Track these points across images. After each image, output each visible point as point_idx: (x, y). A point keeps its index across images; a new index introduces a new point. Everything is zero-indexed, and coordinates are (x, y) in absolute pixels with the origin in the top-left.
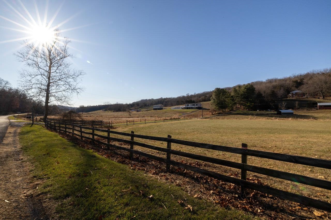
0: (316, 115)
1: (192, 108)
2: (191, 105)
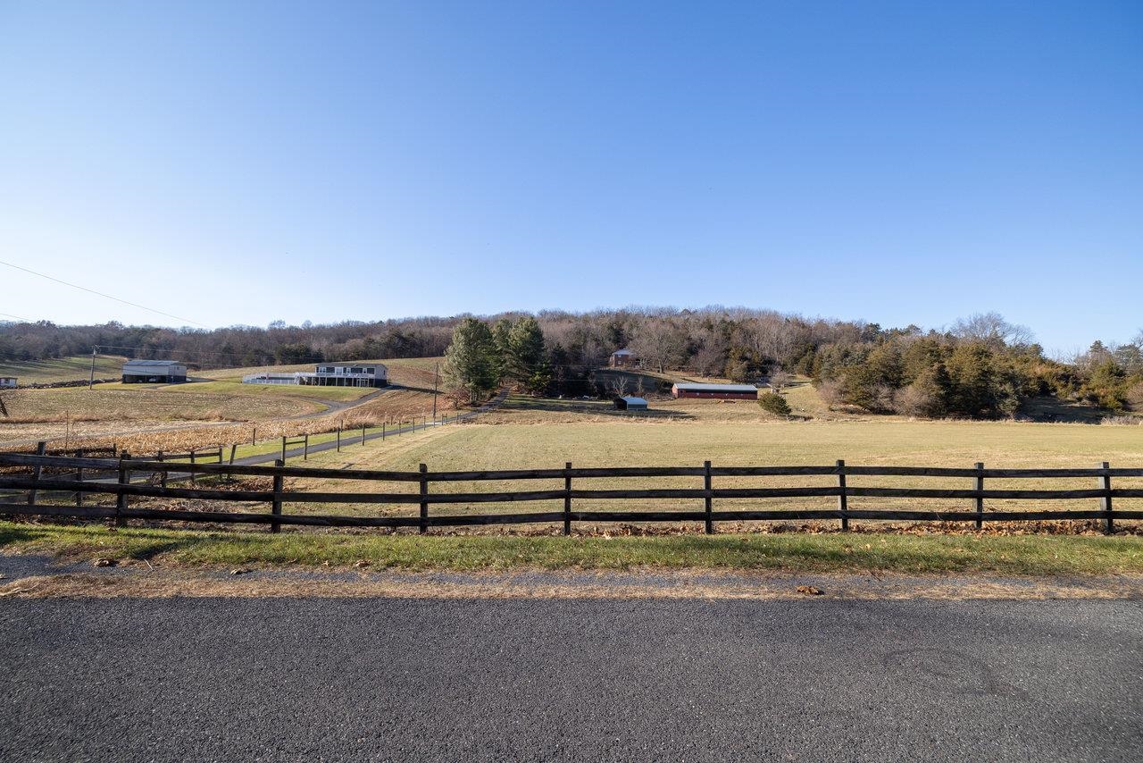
1: (350, 382)
2: (345, 371)
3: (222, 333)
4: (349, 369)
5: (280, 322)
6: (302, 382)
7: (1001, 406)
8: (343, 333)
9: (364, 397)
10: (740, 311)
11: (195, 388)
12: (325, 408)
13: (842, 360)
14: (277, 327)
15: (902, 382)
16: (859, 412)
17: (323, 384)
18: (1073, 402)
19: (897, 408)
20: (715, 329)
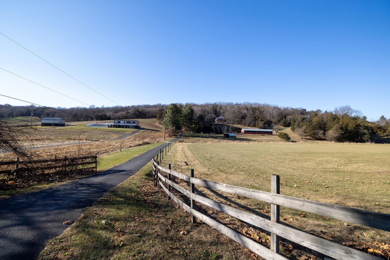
0: (254, 138)
1: (126, 127)
2: (124, 123)
3: (72, 109)
4: (126, 122)
5: (93, 106)
6: (109, 127)
7: (363, 138)
8: (116, 110)
9: (134, 132)
10: (256, 104)
11: (70, 128)
12: (121, 136)
13: (302, 121)
14: (92, 107)
15: (326, 129)
16: (312, 140)
17: (116, 127)
18: (384, 136)
19: (327, 138)
20: (249, 110)
